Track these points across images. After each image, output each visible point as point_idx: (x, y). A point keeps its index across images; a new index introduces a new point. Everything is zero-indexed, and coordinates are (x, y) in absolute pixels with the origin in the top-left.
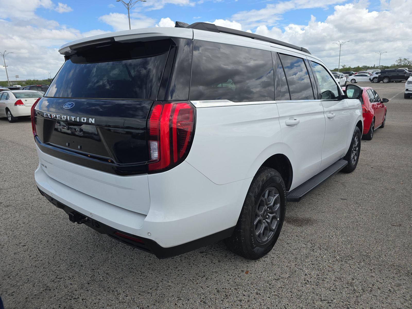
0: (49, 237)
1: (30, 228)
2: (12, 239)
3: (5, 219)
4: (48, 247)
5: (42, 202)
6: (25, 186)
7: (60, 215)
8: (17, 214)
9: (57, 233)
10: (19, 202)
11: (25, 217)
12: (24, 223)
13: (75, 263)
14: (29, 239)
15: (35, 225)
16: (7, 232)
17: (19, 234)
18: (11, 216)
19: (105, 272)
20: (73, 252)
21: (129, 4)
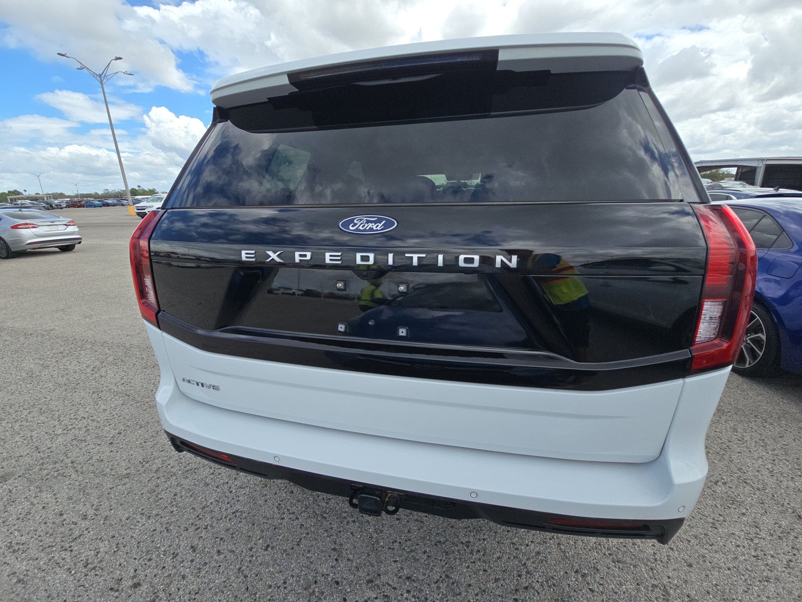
0: (185, 534)
1: (111, 525)
2: (86, 575)
3: (21, 517)
4: (208, 566)
5: (92, 446)
6: (14, 416)
7: (169, 467)
8: (44, 495)
9: (198, 516)
10: (28, 460)
11: (75, 499)
12: (85, 517)
13: (316, 582)
14: (135, 559)
15: (123, 514)
16: (53, 557)
17: (92, 553)
18: (33, 504)
19: (400, 577)
20: (282, 554)
21: (103, 76)
